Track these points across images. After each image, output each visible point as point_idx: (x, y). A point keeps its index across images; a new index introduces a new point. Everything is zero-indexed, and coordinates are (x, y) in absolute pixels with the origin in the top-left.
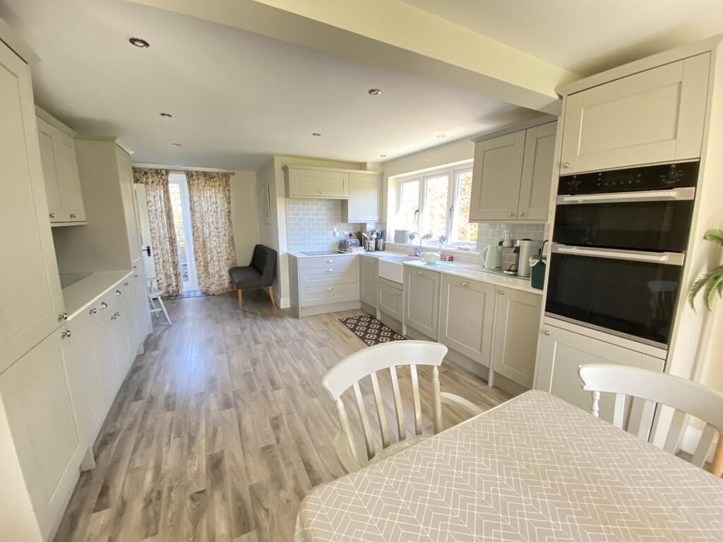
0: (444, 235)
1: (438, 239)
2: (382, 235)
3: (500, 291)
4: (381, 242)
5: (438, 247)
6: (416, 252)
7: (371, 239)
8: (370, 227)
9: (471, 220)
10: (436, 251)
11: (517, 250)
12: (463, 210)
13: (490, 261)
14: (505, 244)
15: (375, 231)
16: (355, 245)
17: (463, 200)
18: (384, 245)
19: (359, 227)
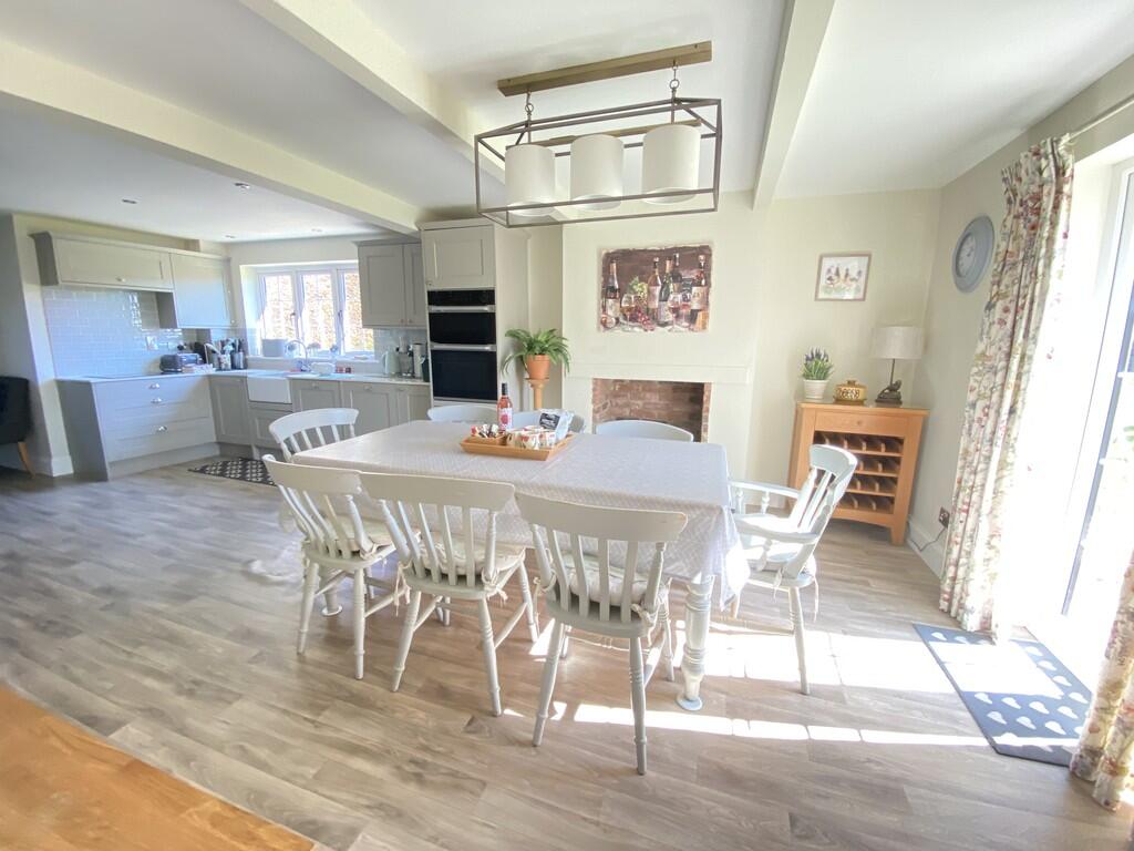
0: (335, 343)
1: (328, 349)
2: (240, 346)
3: (399, 389)
4: (240, 357)
5: (330, 358)
6: (302, 366)
7: (223, 352)
8: (216, 336)
9: (365, 326)
10: (330, 361)
11: (412, 354)
12: (353, 317)
13: (389, 367)
14: (401, 350)
15: (228, 340)
16: (195, 362)
17: (353, 304)
18: (245, 361)
19: (195, 335)
